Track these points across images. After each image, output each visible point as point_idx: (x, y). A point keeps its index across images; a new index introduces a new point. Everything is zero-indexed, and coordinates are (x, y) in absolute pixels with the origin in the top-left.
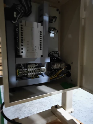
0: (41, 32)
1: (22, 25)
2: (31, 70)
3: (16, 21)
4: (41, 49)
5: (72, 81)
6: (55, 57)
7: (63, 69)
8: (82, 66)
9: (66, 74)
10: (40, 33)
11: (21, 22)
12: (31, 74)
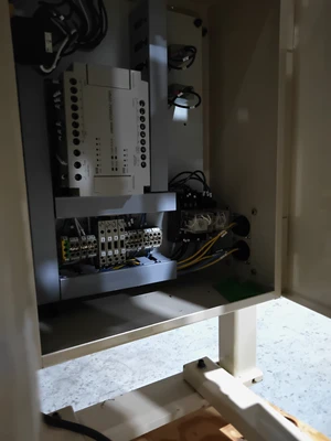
0: (142, 103)
1: (73, 81)
2: (110, 239)
3: (54, 67)
4: (144, 165)
5: (253, 272)
6: (194, 192)
7: (223, 234)
8: (288, 218)
9: (231, 249)
10: (140, 107)
11: (70, 69)
12: (110, 253)
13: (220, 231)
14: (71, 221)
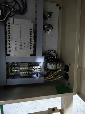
0: (31, 29)
1: (9, 23)
2: (23, 69)
3: (4, 19)
6: (52, 56)
7: (60, 70)
9: (63, 75)
10: (30, 31)
11: (9, 20)
12: (23, 73)
13: (59, 69)
14: (14, 63)
